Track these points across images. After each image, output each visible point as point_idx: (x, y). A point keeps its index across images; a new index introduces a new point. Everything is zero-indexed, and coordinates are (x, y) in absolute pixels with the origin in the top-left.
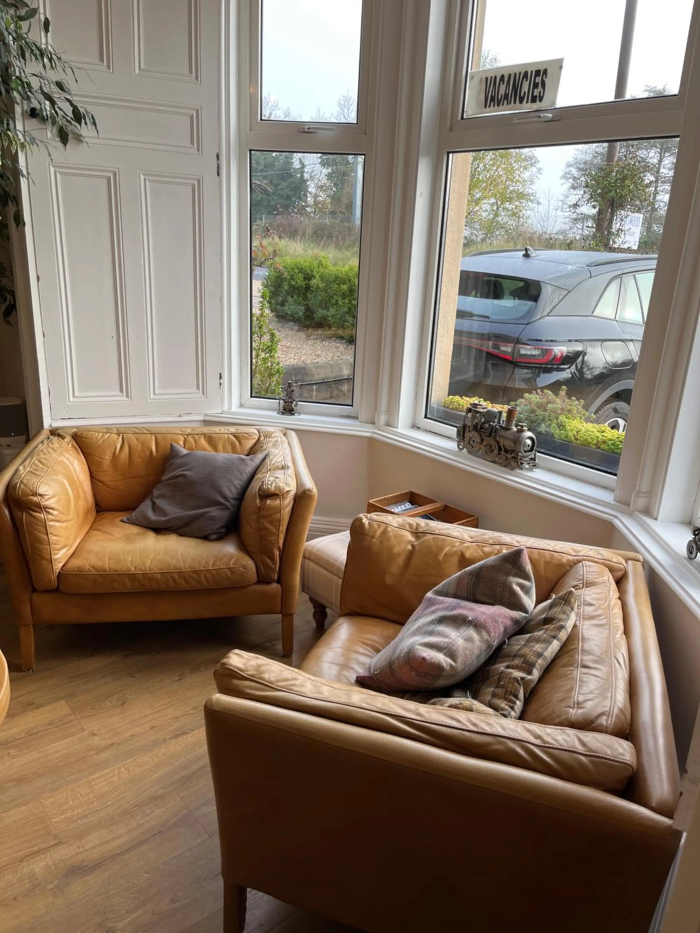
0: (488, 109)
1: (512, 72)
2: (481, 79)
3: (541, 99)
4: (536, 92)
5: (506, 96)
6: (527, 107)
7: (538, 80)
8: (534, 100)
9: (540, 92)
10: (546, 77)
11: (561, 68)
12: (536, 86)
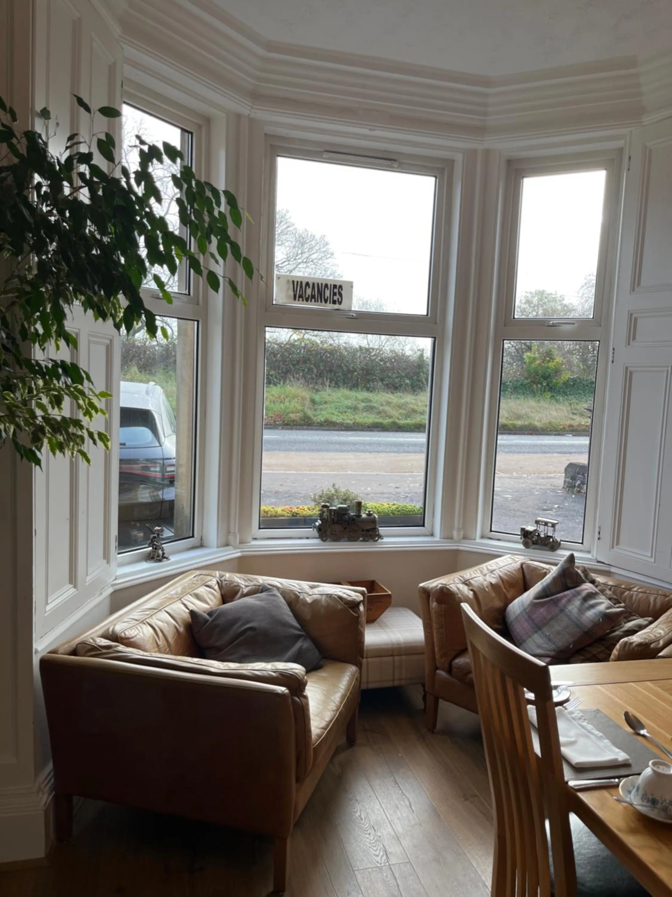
0: (297, 301)
1: (316, 282)
2: (288, 281)
3: (340, 303)
4: (336, 298)
5: (313, 297)
6: (329, 306)
7: (336, 290)
8: (334, 302)
9: (338, 299)
10: (342, 290)
11: (352, 287)
12: (335, 294)
